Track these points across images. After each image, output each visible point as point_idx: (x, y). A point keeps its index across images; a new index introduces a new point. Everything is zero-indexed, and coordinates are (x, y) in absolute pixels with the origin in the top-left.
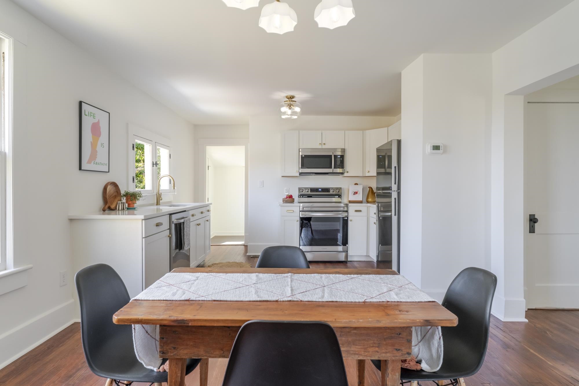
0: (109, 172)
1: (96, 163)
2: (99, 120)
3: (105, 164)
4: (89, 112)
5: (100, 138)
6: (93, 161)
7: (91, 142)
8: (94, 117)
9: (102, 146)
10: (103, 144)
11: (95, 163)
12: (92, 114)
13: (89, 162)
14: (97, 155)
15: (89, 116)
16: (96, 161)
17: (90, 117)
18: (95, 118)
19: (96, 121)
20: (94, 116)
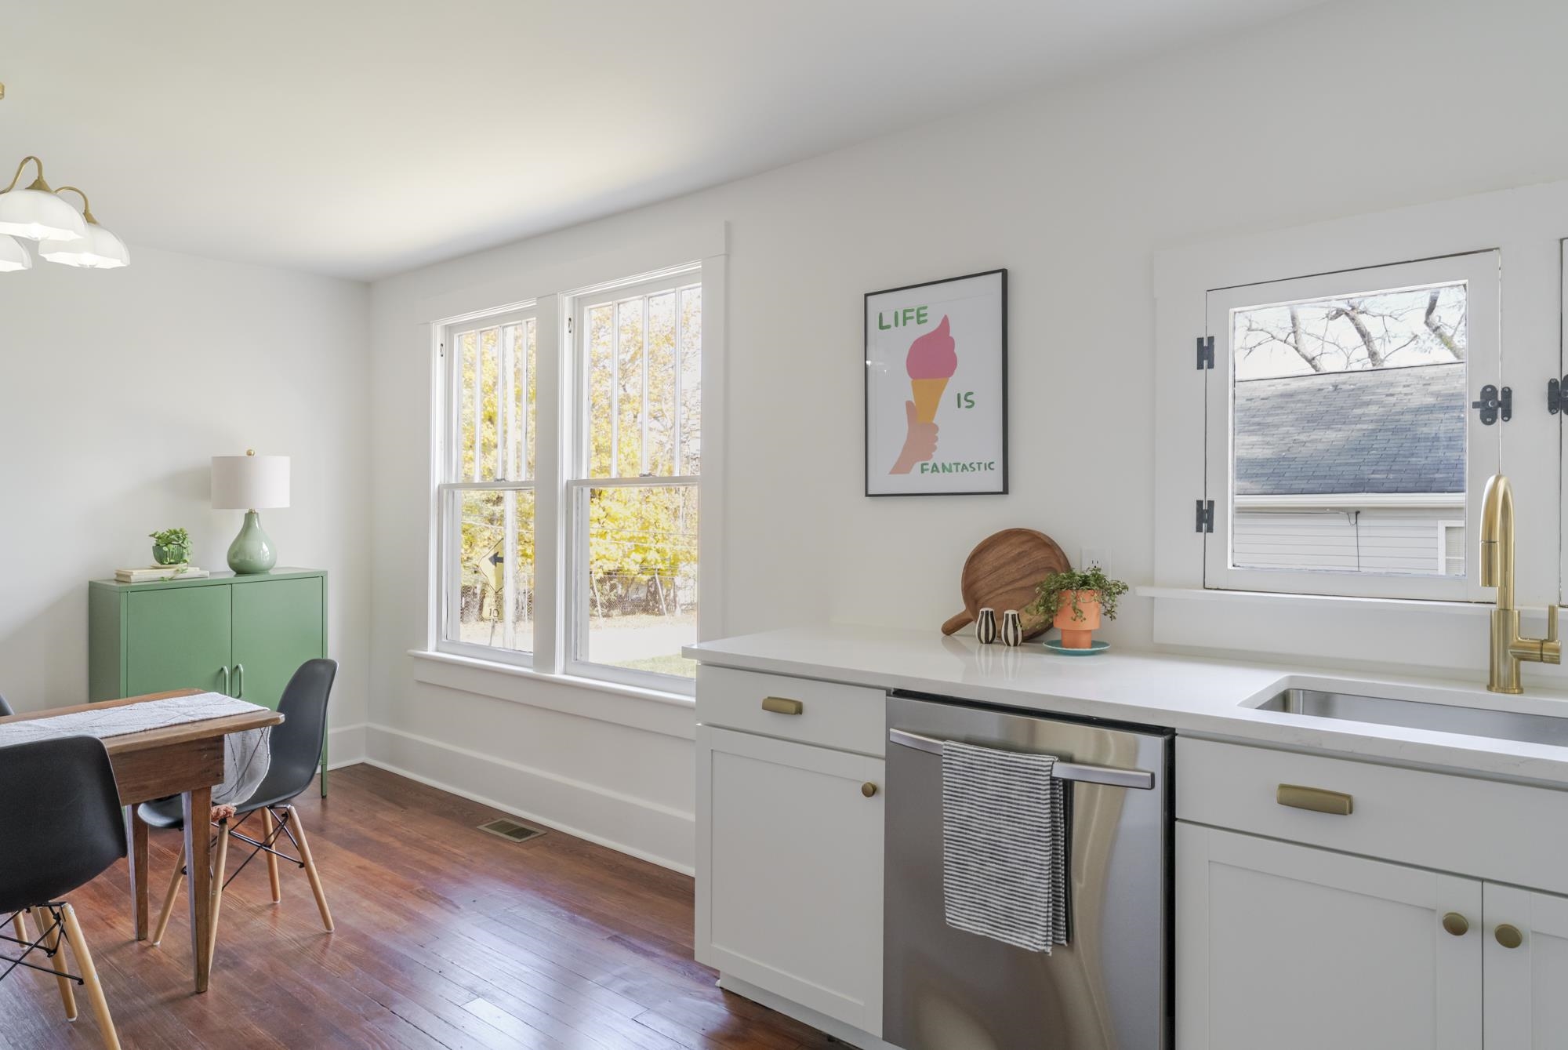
0: (1005, 491)
1: (935, 465)
2: (945, 321)
3: (979, 464)
4: (896, 313)
5: (950, 378)
6: (918, 466)
7: (909, 404)
8: (922, 319)
9: (964, 403)
10: (971, 393)
11: (930, 467)
12: (914, 314)
13: (902, 467)
14: (936, 439)
15: (896, 325)
16: (931, 462)
17: (905, 324)
18: (925, 321)
19: (932, 325)
20: (919, 316)
